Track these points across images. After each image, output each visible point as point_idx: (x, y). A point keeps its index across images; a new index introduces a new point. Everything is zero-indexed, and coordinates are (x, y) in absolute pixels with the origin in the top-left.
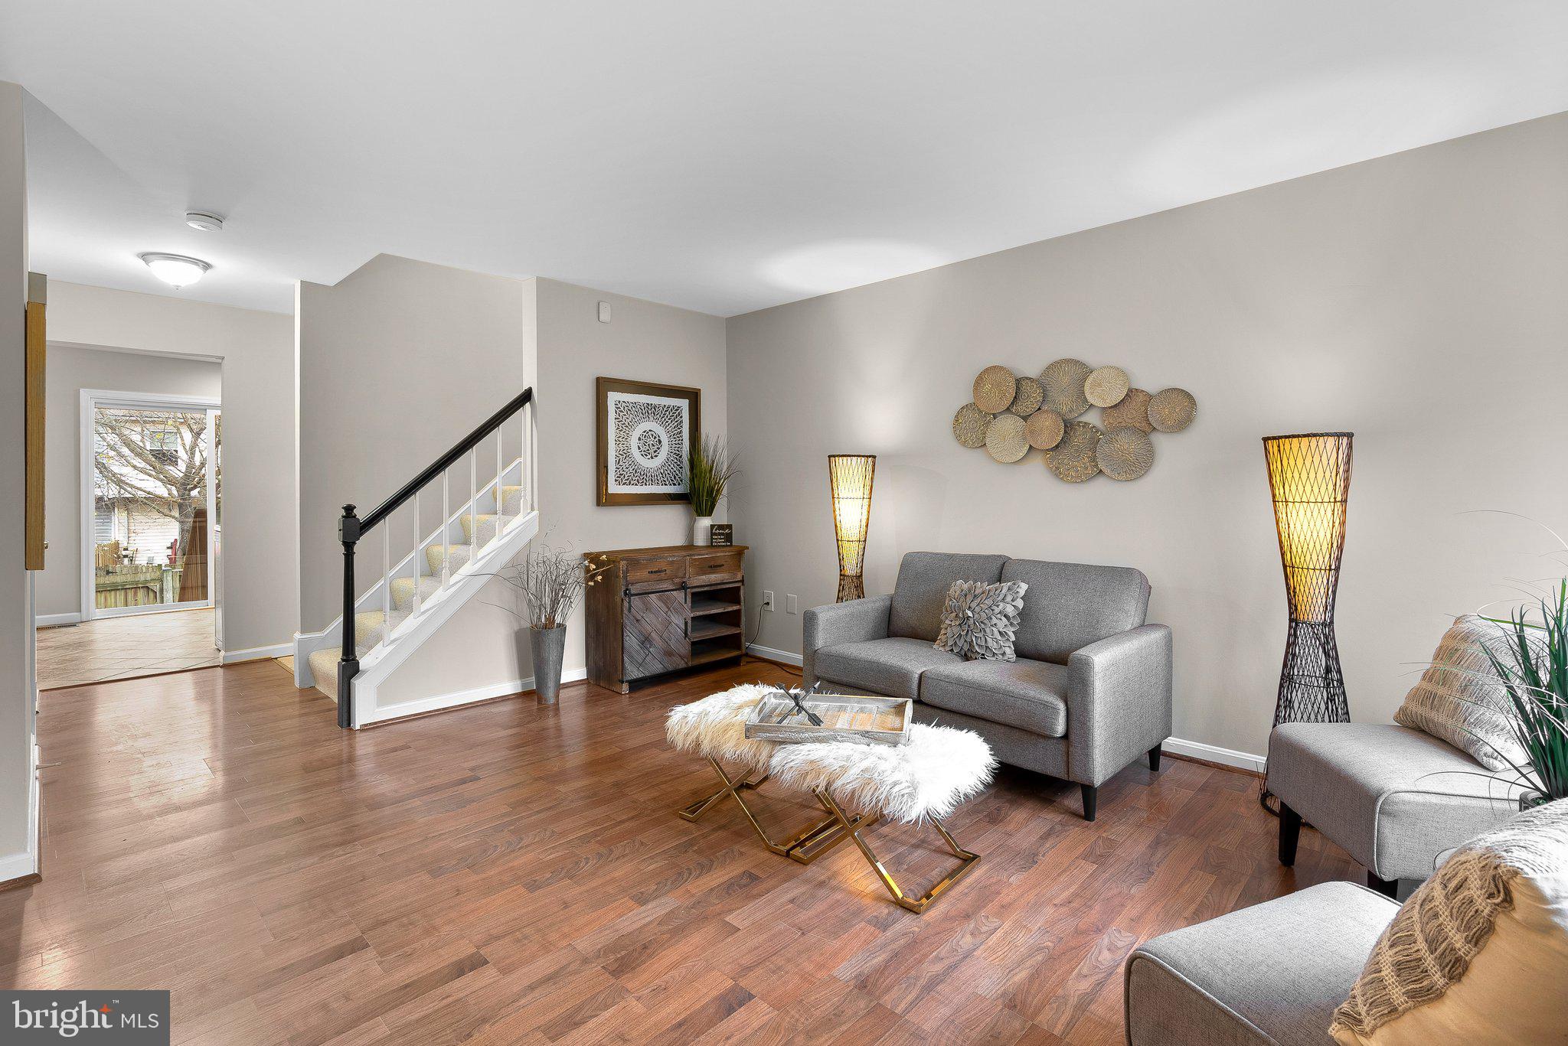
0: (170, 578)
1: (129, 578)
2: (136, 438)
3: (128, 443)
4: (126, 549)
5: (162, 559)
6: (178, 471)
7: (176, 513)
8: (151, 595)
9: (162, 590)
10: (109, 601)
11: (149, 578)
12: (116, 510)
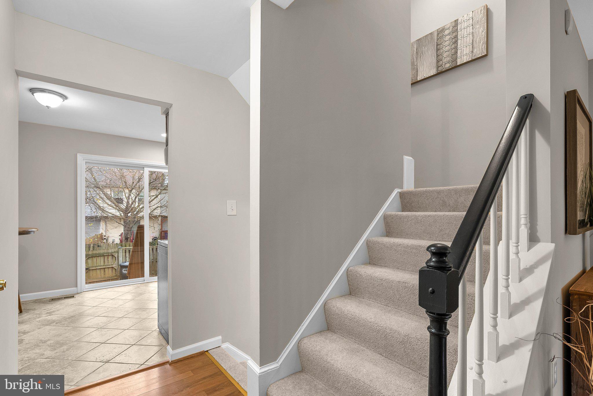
0: (121, 251)
1: (106, 251)
2: (109, 193)
3: (105, 194)
4: (105, 236)
5: (117, 241)
6: (123, 206)
7: (122, 222)
8: (114, 258)
9: (118, 256)
10: (98, 261)
11: (113, 251)
12: (102, 221)
